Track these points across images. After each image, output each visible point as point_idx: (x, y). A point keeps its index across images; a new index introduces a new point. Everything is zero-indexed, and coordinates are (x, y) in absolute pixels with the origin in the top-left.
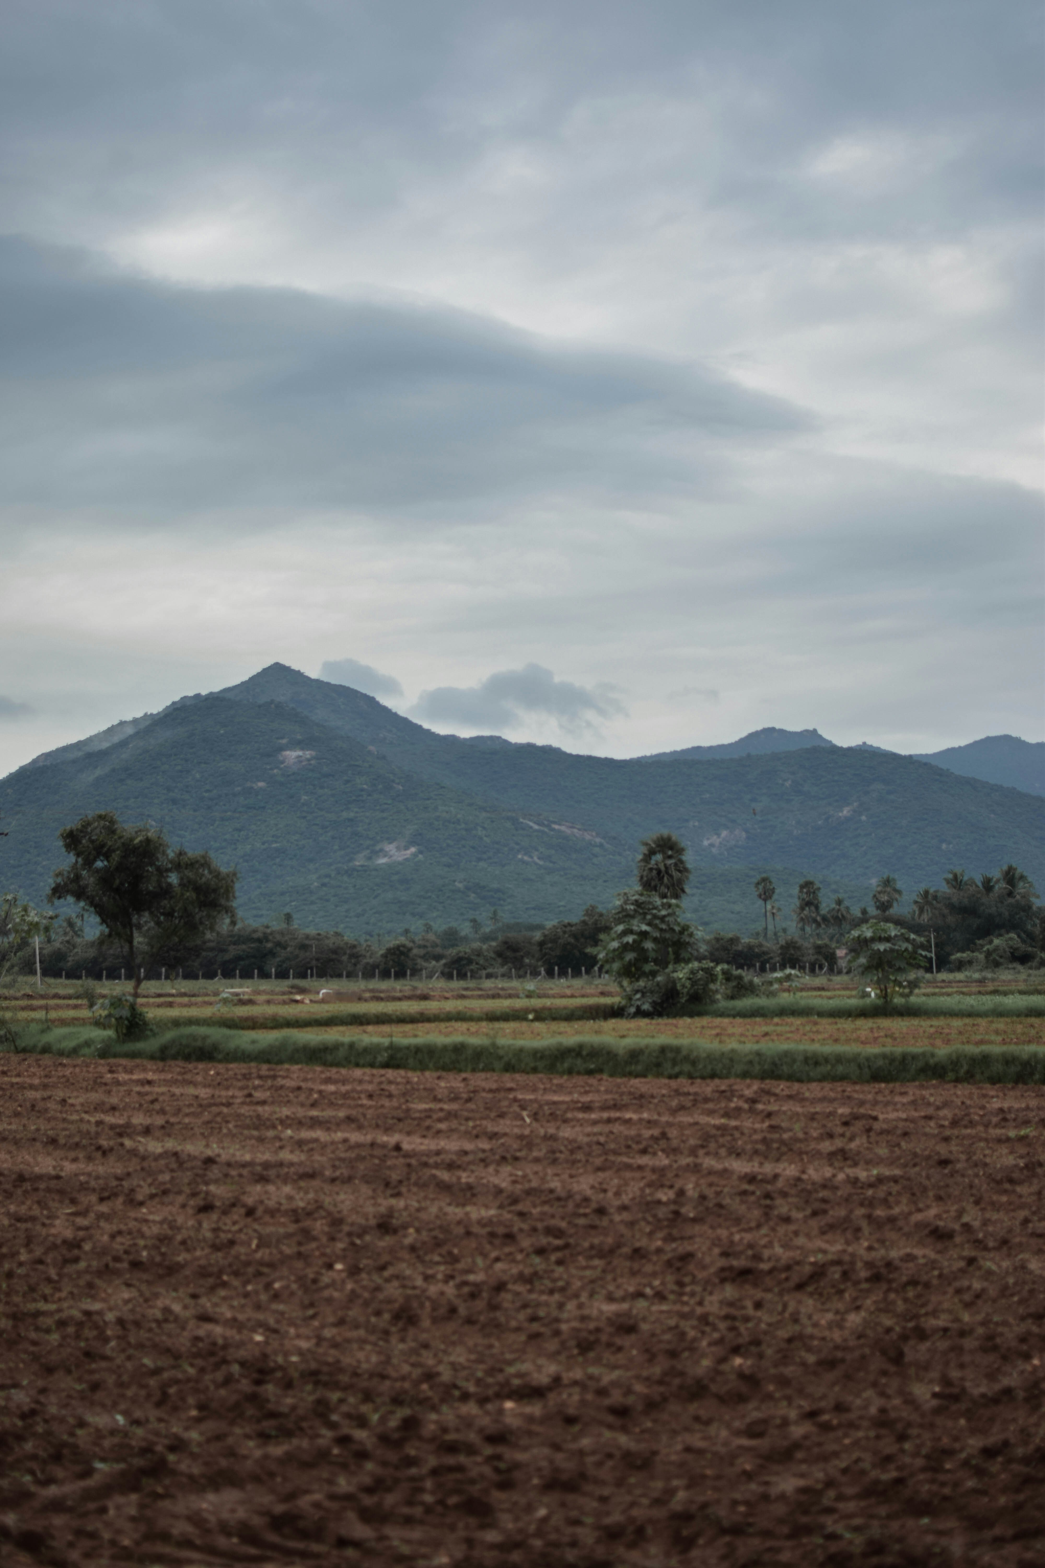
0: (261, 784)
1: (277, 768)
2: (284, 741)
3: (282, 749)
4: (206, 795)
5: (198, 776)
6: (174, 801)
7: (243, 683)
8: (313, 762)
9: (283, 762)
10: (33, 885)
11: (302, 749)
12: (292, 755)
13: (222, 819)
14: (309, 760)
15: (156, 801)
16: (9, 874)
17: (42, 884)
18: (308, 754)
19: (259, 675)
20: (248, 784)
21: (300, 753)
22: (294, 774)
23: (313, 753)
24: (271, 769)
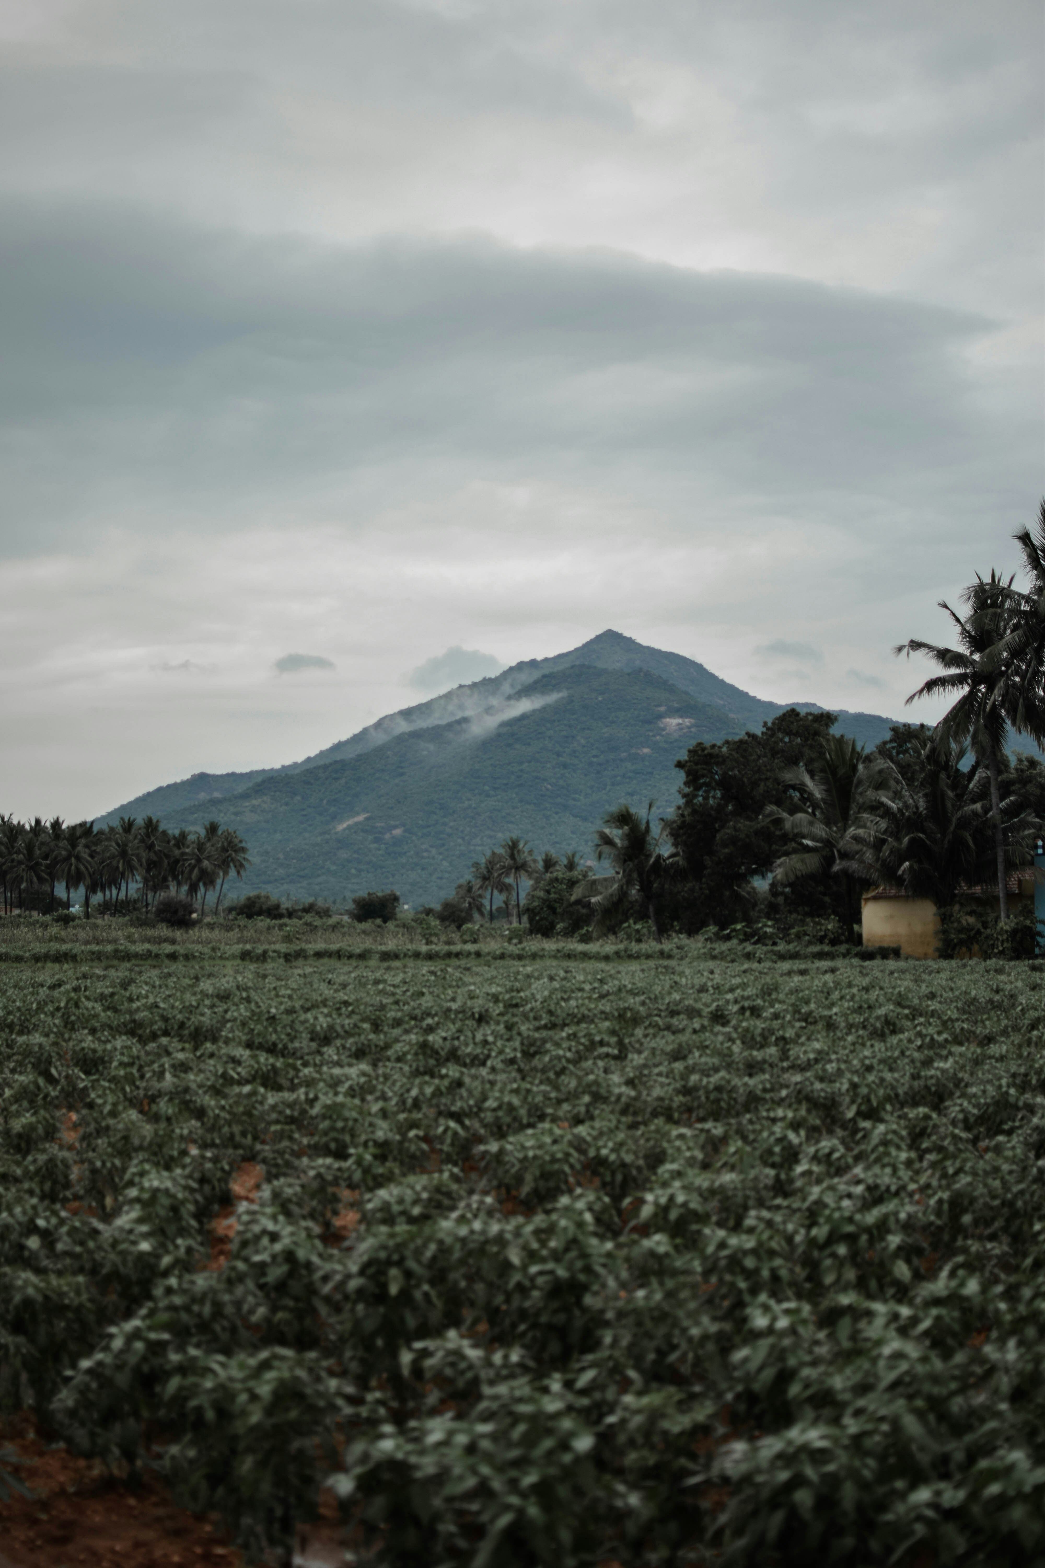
0: (646, 750)
1: (659, 734)
2: (662, 709)
3: (660, 716)
4: (594, 760)
5: (583, 741)
6: (565, 766)
7: (577, 649)
8: (693, 730)
9: (664, 729)
10: (443, 845)
11: (681, 717)
12: (673, 722)
13: (613, 784)
14: (689, 727)
15: (548, 765)
16: (420, 834)
17: (452, 844)
18: (687, 721)
19: (592, 641)
20: (633, 751)
21: (680, 721)
22: (676, 741)
23: (693, 721)
24: (654, 736)
